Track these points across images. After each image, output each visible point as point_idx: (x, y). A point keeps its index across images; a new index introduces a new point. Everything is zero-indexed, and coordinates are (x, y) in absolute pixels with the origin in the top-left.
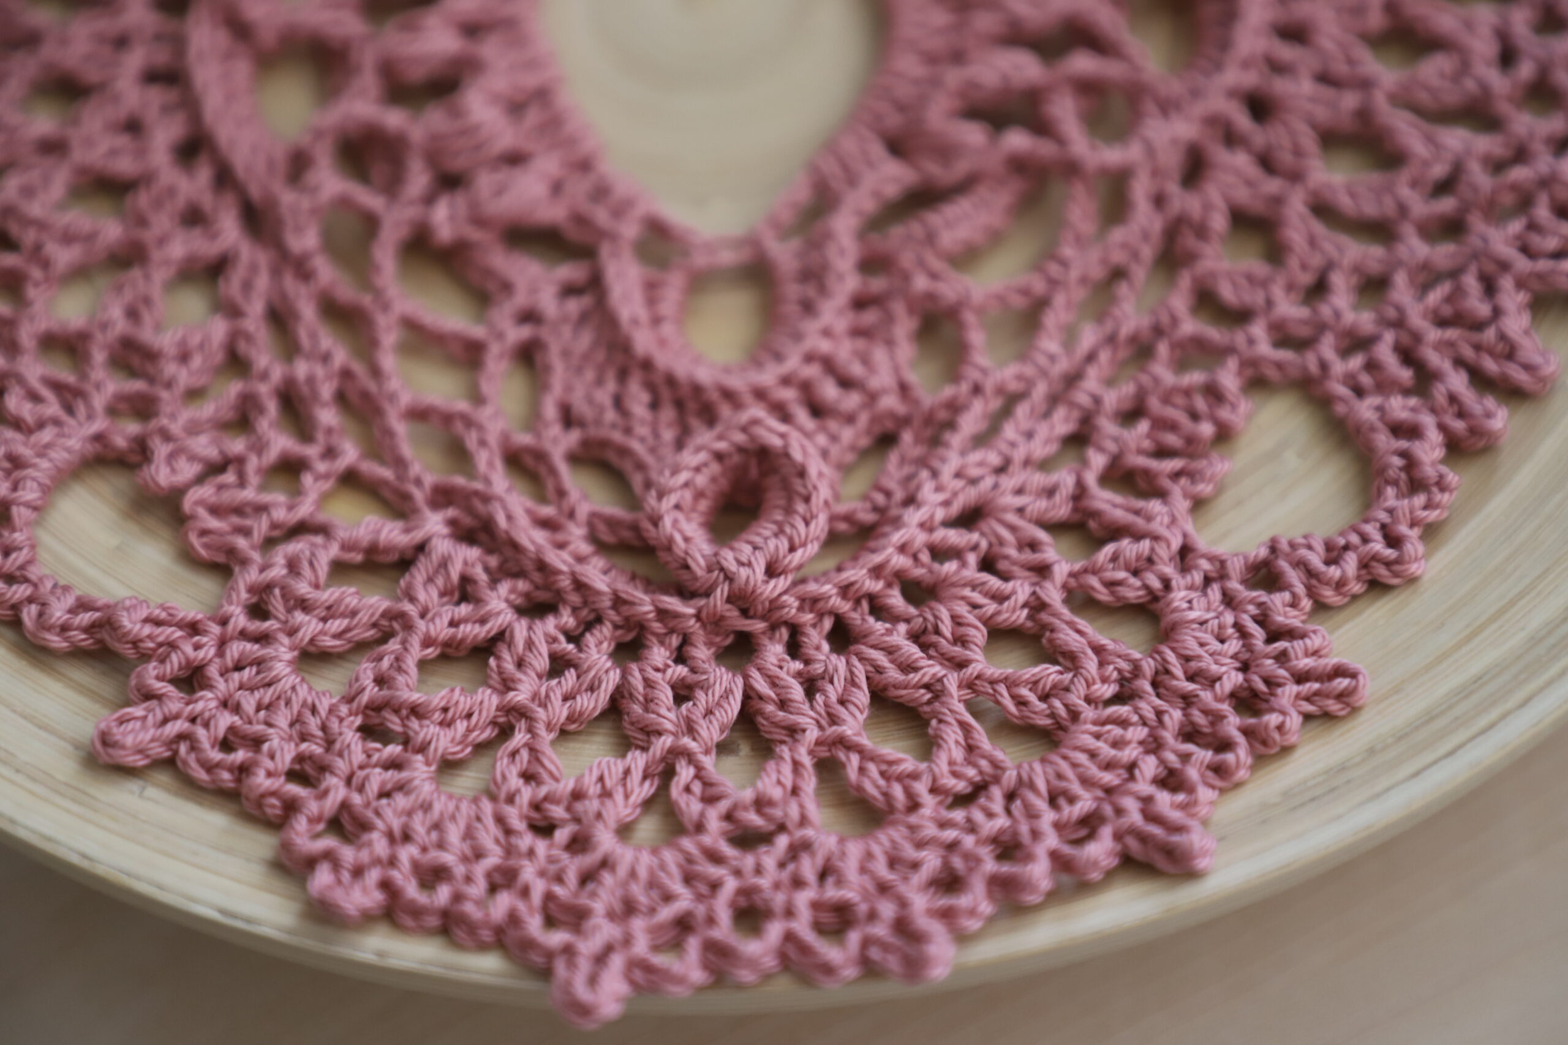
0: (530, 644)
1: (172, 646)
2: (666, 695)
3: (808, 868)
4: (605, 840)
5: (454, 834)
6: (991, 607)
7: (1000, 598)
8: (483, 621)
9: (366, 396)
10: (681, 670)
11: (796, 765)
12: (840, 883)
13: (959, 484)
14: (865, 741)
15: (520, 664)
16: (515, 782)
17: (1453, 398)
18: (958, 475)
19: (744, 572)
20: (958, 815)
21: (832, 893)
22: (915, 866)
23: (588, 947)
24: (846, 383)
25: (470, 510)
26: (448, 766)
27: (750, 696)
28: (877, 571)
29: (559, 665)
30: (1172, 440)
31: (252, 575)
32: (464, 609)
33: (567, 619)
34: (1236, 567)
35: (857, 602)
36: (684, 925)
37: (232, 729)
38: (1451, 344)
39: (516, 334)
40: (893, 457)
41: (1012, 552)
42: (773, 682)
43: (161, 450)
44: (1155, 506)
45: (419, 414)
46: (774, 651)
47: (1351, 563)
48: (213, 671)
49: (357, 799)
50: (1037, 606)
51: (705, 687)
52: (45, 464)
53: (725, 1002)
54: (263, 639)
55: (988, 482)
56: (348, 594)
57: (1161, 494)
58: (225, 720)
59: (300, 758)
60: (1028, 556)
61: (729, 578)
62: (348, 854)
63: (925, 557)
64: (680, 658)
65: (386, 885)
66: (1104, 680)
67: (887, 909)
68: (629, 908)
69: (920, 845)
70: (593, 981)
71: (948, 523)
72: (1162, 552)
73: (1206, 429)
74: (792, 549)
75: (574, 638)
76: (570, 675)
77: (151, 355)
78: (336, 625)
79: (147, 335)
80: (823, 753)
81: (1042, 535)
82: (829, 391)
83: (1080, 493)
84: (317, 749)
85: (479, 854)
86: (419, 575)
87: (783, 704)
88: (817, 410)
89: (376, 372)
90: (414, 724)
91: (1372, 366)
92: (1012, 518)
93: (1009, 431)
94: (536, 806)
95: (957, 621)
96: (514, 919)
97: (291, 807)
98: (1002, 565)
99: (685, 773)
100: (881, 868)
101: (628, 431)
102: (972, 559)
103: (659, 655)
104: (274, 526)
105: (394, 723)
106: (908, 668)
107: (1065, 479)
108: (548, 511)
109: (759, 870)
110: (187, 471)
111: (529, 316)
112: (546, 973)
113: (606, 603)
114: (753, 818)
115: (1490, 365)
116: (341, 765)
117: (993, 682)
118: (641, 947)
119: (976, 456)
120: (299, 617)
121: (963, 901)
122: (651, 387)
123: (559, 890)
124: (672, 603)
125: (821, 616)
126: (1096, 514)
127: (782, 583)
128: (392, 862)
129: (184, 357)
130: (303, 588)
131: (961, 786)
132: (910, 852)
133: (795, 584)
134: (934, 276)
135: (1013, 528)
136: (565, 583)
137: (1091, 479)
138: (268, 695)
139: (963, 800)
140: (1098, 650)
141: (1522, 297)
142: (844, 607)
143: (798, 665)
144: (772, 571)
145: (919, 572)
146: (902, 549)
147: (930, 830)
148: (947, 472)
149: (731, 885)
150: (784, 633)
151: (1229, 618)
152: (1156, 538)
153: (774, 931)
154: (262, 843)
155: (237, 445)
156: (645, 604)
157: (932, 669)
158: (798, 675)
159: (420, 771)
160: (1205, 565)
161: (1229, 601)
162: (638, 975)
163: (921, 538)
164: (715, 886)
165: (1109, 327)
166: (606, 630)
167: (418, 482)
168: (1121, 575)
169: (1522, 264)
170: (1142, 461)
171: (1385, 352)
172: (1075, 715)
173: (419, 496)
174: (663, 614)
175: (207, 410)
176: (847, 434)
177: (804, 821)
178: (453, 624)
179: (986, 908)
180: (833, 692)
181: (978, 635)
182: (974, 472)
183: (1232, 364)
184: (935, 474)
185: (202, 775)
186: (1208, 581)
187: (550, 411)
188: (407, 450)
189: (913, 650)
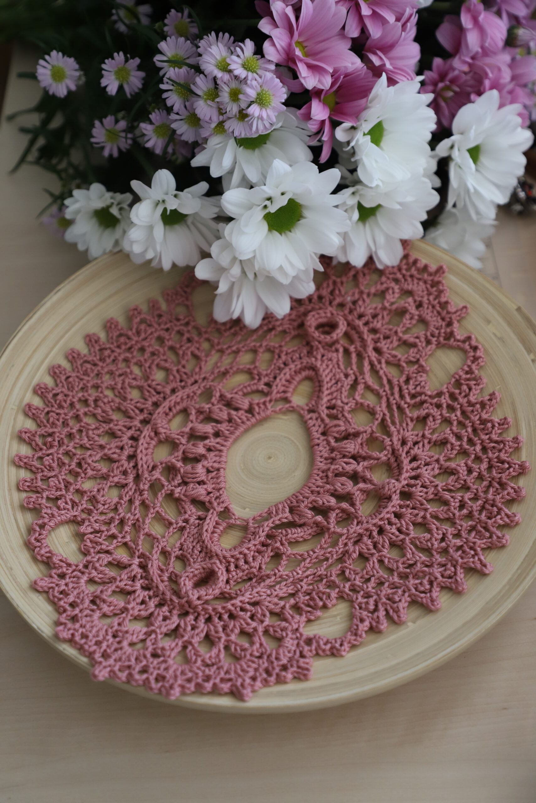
0: (139, 596)
1: (61, 567)
2: (161, 618)
3: (163, 666)
4: (125, 644)
5: (95, 630)
6: (245, 626)
7: (248, 624)
8: (132, 586)
9: (139, 527)
10: (168, 614)
11: (177, 644)
12: (167, 672)
13: (257, 595)
14: (196, 645)
15: (134, 599)
16: (116, 624)
17: (378, 617)
18: (257, 593)
19: (191, 596)
20: (203, 668)
21: (164, 673)
22: (185, 674)
23: (104, 664)
24: (246, 562)
25: (146, 561)
26: (105, 616)
27: (178, 626)
28: (224, 608)
29: (143, 602)
30: (312, 603)
31: (89, 558)
32: (130, 583)
33: (151, 593)
34: (304, 637)
35: (217, 613)
36: (129, 667)
37: (64, 590)
38: (386, 604)
39: (181, 524)
40: (249, 584)
41: (259, 616)
42: (186, 624)
43: (87, 523)
44: (297, 617)
45: (148, 535)
46: (191, 617)
47: (329, 646)
48: (67, 577)
49: (80, 615)
50: (255, 629)
51: (170, 619)
52: (59, 518)
53: (126, 687)
54: (83, 573)
55: (263, 597)
56: (107, 570)
57: (301, 615)
58: (63, 587)
59: (74, 602)
60: (262, 618)
61: (188, 596)
62: (70, 625)
63: (238, 609)
64: (170, 612)
65: (73, 635)
66: (258, 651)
67: (171, 681)
68: (120, 659)
69: (191, 671)
70: (100, 671)
71: (248, 603)
72: (290, 628)
73: (321, 604)
74: (206, 595)
75: (150, 598)
76: (143, 606)
77: (98, 502)
78: (100, 576)
79: (99, 497)
80: (186, 644)
81: (268, 614)
82: (242, 562)
83: (283, 608)
84: (79, 601)
85: (98, 636)
86: (126, 571)
87: (185, 630)
88: (237, 567)
89: (144, 522)
90: (102, 603)
91: (367, 603)
92: (264, 608)
93: (277, 587)
94: (117, 631)
95: (234, 626)
96: (94, 652)
97: (65, 611)
98: (255, 618)
99: (153, 636)
100: (178, 673)
101: (191, 556)
102: (249, 614)
103: (165, 609)
104: (101, 549)
105: (98, 601)
106: (217, 632)
107: (282, 603)
108: (164, 567)
109: (152, 663)
110: (90, 530)
111: (186, 521)
112: (93, 666)
113: (161, 593)
114: (159, 652)
115: (391, 612)
116: (81, 607)
117: (233, 642)
118: (116, 668)
119: (264, 590)
120: (93, 571)
121: (188, 685)
122: (202, 547)
123: (108, 651)
124: (175, 598)
125: (206, 613)
126: (283, 614)
127: (199, 602)
128: (77, 631)
129: (104, 505)
130: (97, 565)
131: (209, 662)
132: (187, 671)
133: (203, 604)
134: (282, 544)
135: (262, 610)
136: (154, 585)
137: (287, 606)
138: (76, 585)
139: (207, 666)
140: (261, 645)
141: (409, 599)
142: (213, 613)
143: (193, 622)
144: (199, 598)
145: (235, 612)
146: (233, 605)
147: (195, 669)
148: (255, 590)
149: (144, 663)
150: (196, 614)
151: (294, 648)
152: (290, 624)
153: (145, 676)
154: (55, 616)
155: (104, 528)
156: (168, 595)
157: (222, 635)
158: (192, 625)
159: (97, 614)
160: (298, 635)
161: (298, 645)
162: (112, 674)
163: (240, 604)
164: (141, 662)
165: (316, 571)
166: (158, 599)
167: (138, 551)
168: (279, 630)
169: (413, 591)
170: (303, 606)
171: (372, 601)
172: (245, 656)
173: (137, 554)
174: (171, 600)
175: (103, 518)
176: (241, 574)
177: (169, 656)
178: (125, 585)
179: (193, 689)
180: (197, 631)
181: (237, 631)
182: (262, 594)
183: (337, 590)
184: (253, 590)
185: (51, 597)
186: (297, 638)
187: (178, 545)
188: (140, 543)
189: (220, 629)
